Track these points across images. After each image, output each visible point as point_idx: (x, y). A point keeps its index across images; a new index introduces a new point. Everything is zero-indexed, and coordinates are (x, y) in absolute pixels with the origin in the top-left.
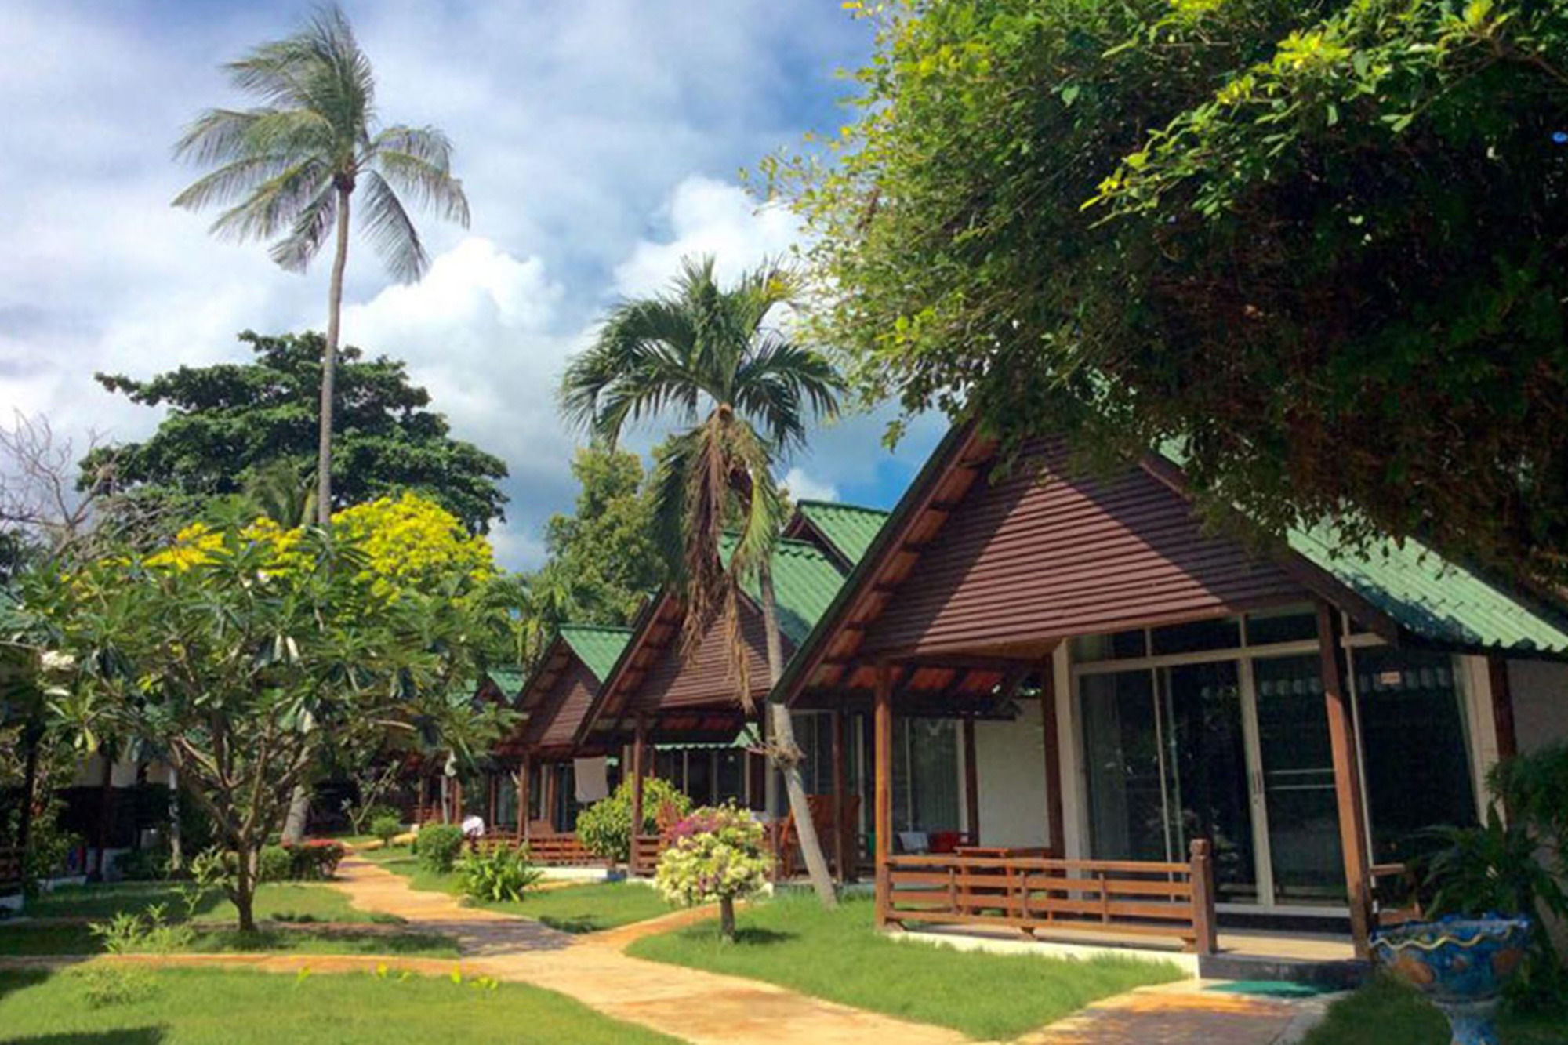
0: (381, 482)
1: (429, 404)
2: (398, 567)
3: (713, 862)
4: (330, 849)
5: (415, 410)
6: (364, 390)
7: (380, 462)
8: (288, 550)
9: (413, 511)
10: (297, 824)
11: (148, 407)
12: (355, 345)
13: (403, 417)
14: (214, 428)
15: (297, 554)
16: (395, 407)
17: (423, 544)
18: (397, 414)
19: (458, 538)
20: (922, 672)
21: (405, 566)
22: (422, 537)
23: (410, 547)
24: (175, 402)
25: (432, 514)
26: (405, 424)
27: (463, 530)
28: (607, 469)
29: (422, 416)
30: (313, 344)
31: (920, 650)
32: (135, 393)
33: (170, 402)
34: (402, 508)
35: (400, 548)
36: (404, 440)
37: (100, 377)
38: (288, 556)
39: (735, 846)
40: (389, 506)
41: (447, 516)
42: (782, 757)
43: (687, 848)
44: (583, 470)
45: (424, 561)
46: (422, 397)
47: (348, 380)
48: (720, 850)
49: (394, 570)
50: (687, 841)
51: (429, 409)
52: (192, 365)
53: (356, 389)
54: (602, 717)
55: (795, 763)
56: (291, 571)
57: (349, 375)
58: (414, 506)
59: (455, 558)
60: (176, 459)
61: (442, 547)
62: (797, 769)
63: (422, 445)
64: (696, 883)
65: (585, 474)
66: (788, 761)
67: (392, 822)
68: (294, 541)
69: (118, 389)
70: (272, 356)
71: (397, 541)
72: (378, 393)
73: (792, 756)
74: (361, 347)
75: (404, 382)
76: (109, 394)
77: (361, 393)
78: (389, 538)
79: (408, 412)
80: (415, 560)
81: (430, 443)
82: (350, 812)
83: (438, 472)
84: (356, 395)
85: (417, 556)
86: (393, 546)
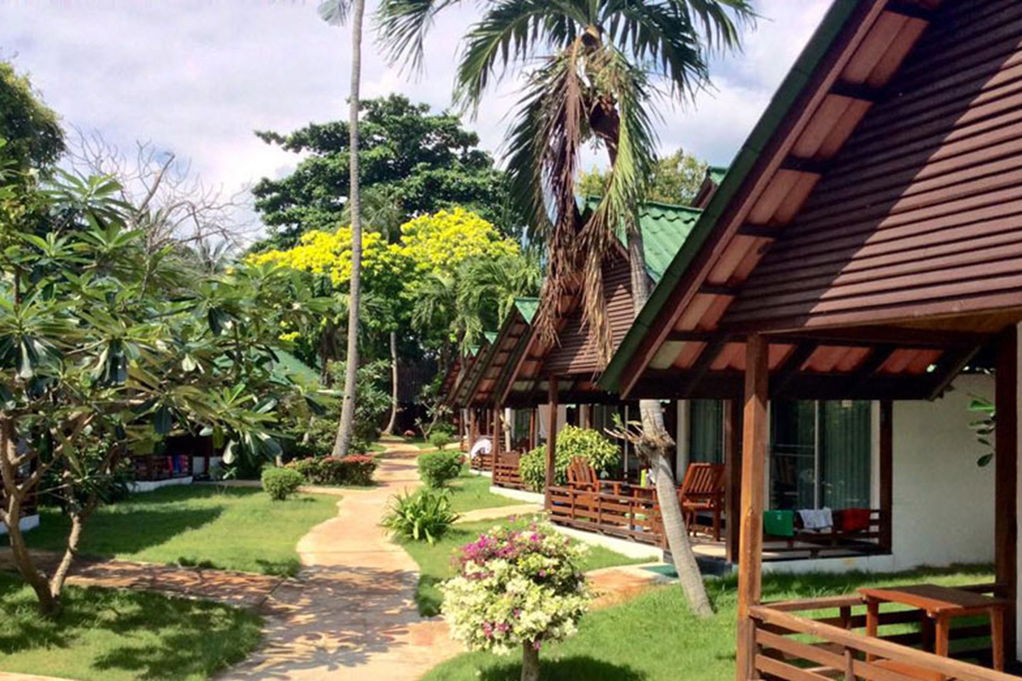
0: (444, 202)
1: (479, 144)
2: (447, 259)
3: (505, 601)
4: (362, 464)
5: (470, 149)
6: (434, 136)
7: (444, 186)
8: (370, 247)
9: (461, 219)
10: (343, 444)
11: (295, 154)
12: (425, 102)
13: (462, 155)
14: (331, 166)
15: (376, 250)
16: (457, 147)
17: (465, 242)
18: (458, 152)
19: (492, 239)
20: (820, 350)
21: (453, 259)
22: (464, 238)
23: (456, 245)
24: (312, 149)
25: (473, 222)
26: (464, 161)
27: (497, 233)
28: (601, 185)
29: (476, 154)
30: (396, 102)
31: (813, 322)
32: (285, 144)
33: (308, 150)
34: (454, 218)
35: (449, 245)
36: (460, 171)
37: (259, 134)
38: (370, 252)
39: (538, 580)
40: (445, 216)
41: (484, 223)
42: (647, 444)
43: (478, 576)
44: (584, 187)
45: (465, 254)
46: (472, 139)
47: (421, 128)
48: (518, 584)
49: (445, 261)
50: (477, 569)
51: (480, 147)
52: (318, 122)
53: (428, 135)
54: (518, 379)
55: (662, 450)
56: (372, 262)
57: (422, 125)
58: (462, 216)
59: (489, 251)
60: (314, 188)
61: (480, 245)
62: (665, 457)
63: (474, 175)
64: (482, 627)
65: (584, 190)
66: (654, 449)
67: (444, 436)
68: (375, 241)
69: (273, 142)
70: (371, 114)
71: (447, 241)
72: (444, 138)
73: (659, 443)
74: (430, 104)
75: (459, 127)
76: (267, 145)
77: (432, 138)
78: (441, 239)
79: (465, 151)
80: (459, 255)
81: (480, 172)
82: (421, 426)
83: (484, 193)
84: (429, 139)
85: (460, 251)
86: (444, 245)
